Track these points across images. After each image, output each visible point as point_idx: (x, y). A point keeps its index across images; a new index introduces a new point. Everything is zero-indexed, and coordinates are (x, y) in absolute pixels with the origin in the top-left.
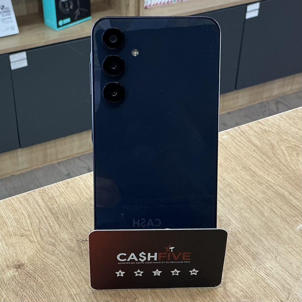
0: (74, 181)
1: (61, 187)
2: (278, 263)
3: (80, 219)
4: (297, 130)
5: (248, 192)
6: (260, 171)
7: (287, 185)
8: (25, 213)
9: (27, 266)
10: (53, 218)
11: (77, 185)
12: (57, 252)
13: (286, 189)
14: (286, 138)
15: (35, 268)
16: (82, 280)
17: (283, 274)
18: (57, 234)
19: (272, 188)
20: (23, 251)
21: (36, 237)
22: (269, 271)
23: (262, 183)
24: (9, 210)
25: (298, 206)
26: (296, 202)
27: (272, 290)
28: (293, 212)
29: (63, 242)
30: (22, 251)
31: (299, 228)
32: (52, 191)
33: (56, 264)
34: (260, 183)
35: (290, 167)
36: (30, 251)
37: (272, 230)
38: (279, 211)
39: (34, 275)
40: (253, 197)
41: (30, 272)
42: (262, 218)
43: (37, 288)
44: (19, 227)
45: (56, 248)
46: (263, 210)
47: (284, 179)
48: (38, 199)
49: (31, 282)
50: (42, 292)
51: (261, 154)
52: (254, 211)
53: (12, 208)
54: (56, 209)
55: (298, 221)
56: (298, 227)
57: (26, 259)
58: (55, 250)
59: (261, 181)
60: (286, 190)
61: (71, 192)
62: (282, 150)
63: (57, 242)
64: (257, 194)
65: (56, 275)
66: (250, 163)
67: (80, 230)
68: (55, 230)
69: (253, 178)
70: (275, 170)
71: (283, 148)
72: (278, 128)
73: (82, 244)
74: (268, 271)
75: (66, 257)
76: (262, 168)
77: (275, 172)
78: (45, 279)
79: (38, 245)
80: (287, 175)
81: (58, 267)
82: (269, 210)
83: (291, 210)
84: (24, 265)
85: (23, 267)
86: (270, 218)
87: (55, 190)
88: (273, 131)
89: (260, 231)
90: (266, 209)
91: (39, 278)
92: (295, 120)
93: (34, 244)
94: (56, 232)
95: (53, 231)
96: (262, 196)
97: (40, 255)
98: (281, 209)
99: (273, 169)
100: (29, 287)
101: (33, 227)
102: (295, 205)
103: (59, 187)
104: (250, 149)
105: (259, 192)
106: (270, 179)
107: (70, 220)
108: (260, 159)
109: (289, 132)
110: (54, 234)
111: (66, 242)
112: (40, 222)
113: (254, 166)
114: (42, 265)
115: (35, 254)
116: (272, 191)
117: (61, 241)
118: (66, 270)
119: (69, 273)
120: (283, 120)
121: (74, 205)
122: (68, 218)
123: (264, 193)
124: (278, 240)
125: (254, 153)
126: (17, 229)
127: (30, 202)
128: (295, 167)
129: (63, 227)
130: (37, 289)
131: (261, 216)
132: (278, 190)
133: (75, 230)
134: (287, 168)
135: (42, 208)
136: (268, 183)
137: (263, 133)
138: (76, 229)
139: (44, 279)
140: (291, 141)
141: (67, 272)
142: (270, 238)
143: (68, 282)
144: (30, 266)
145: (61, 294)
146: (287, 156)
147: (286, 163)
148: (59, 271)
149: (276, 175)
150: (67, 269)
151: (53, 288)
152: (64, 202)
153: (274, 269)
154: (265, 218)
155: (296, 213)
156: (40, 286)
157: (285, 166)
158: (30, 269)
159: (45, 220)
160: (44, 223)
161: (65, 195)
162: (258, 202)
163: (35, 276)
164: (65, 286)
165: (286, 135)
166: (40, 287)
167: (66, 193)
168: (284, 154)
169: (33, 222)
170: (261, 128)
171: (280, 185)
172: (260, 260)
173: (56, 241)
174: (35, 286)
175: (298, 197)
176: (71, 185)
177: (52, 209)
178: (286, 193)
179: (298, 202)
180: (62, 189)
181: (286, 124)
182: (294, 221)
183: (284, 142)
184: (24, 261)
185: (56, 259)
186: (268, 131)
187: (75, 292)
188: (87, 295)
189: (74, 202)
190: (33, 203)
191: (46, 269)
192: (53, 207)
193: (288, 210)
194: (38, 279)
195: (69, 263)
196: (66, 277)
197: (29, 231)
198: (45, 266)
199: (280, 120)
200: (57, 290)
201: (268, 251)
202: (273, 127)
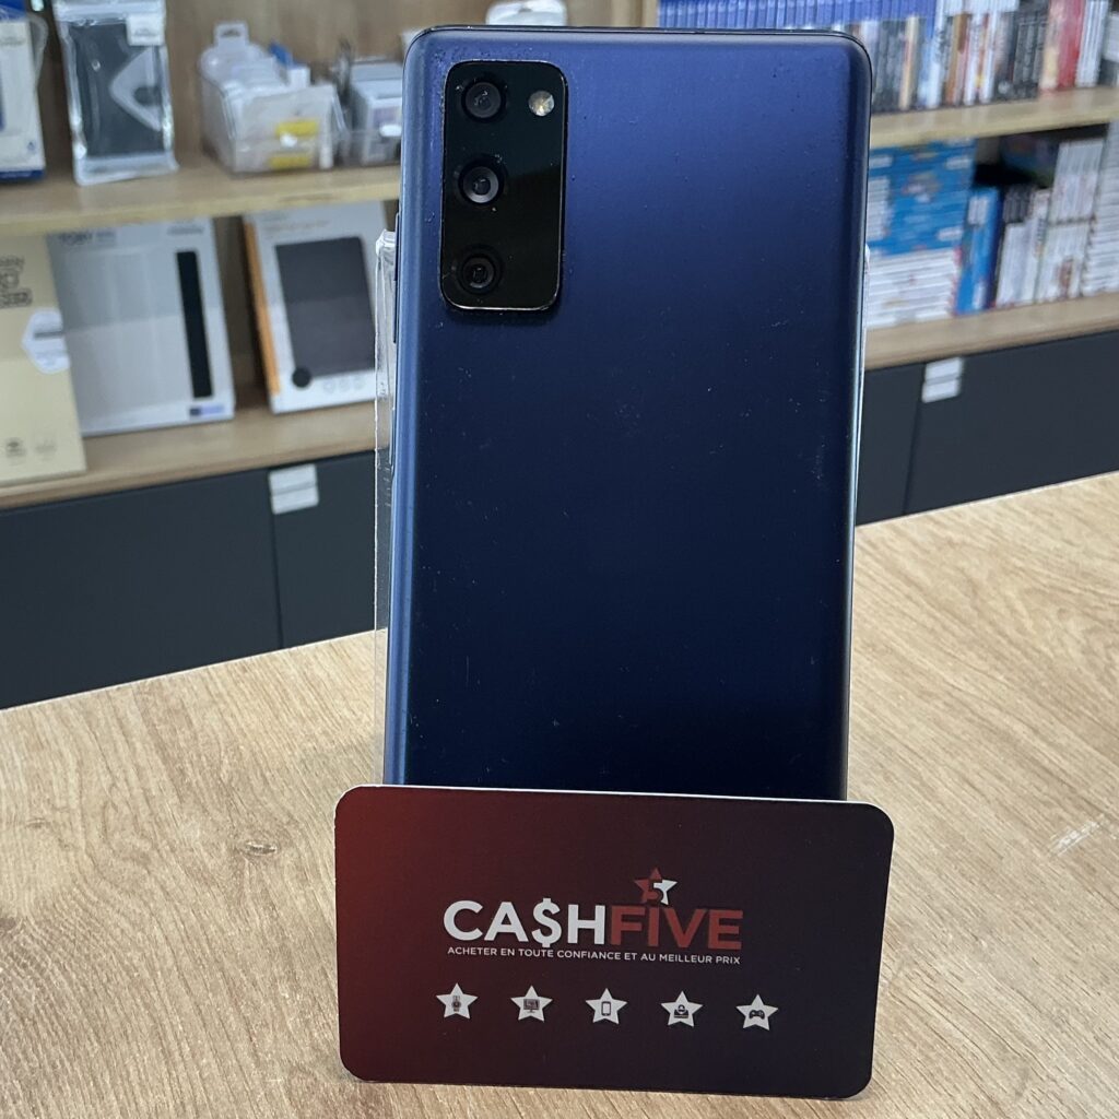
0: (266, 664)
1: (218, 680)
2: (982, 961)
3: (260, 778)
4: (1059, 545)
5: (878, 720)
6: (924, 657)
7: (1024, 702)
8: (70, 755)
9: (23, 926)
10: (165, 774)
11: (274, 676)
12: (149, 884)
13: (1018, 716)
14: (1020, 564)
15: (51, 936)
16: (218, 985)
17: (1001, 1002)
18: (166, 825)
19: (967, 711)
20: (25, 877)
21: (86, 833)
22: (947, 989)
23: (930, 694)
24: (17, 745)
25: (1061, 769)
26: (1056, 758)
27: (959, 1059)
28: (1045, 788)
29: (182, 851)
30: (21, 876)
31: (1067, 842)
32: (185, 690)
33: (133, 924)
34: (924, 694)
35: (1034, 648)
36: (51, 878)
37: (964, 844)
38: (992, 785)
39: (43, 959)
40: (897, 735)
41: (28, 948)
42: (927, 803)
43: (39, 1007)
44: (34, 795)
45: (149, 872)
46: (933, 778)
47: (1010, 685)
48: (128, 712)
49: (21, 985)
50: (55, 1021)
51: (933, 606)
52: (897, 779)
53: (27, 735)
54: (182, 744)
55: (1061, 818)
56: (1064, 841)
57: (30, 905)
58: (145, 879)
59: (929, 687)
60: (1019, 720)
61: (249, 697)
62: (1006, 598)
63: (158, 851)
64: (911, 726)
65: (122, 963)
66: (890, 632)
67: (251, 816)
68: (163, 810)
69: (899, 679)
70: (980, 657)
71: (1011, 594)
72: (993, 536)
73: (247, 861)
74: (944, 989)
75: (178, 904)
76: (933, 649)
77: (980, 662)
78: (77, 975)
79: (85, 857)
80: (1024, 672)
81: (139, 934)
82: (956, 780)
83: (1038, 782)
84: (15, 924)
85: (10, 932)
86: (957, 803)
87: (195, 688)
88: (976, 544)
89: (916, 845)
90: (944, 775)
91: (56, 970)
92: (1052, 515)
93: (71, 854)
94: (163, 819)
95: (151, 815)
96: (932, 734)
97: (84, 894)
98: (1000, 778)
99: (971, 654)
100: (12, 1001)
101: (84, 799)
102: (1051, 767)
103: (211, 678)
104: (893, 594)
105: (919, 720)
106: (962, 684)
107: (225, 780)
108: (930, 623)
109: (1033, 549)
110: (156, 827)
111: (190, 854)
112: (114, 785)
113: (904, 643)
114: (81, 925)
115: (64, 889)
116: (966, 719)
117: (173, 850)
118: (167, 948)
119: (175, 957)
120: (1012, 514)
121: (249, 735)
122: (218, 775)
123: (938, 723)
124: (984, 880)
125: (909, 603)
126: (27, 804)
127: (98, 720)
128: (1052, 649)
129: (192, 804)
130: (37, 1011)
131: (925, 796)
132: (991, 719)
133: (233, 814)
134: (1026, 654)
135: (134, 739)
136: (954, 694)
137: (940, 549)
138: (238, 811)
139: (74, 976)
140: (1038, 573)
141: (169, 954)
142: (955, 872)
143: (163, 990)
144: (34, 930)
145: (125, 1032)
146: (1023, 617)
147: (1020, 636)
148: (140, 949)
149: (985, 673)
150: (169, 944)
151: (101, 1010)
152: (217, 726)
153: (968, 983)
154: (939, 806)
155: (1054, 793)
156: (52, 999)
157: (1017, 646)
158: (33, 938)
159: (133, 778)
160: (126, 788)
161: (225, 703)
162: (915, 753)
163: (43, 965)
164: (147, 1006)
165: (1022, 556)
166: (51, 1006)
167: (232, 697)
168: (1013, 611)
169: (91, 782)
170: (934, 535)
171: (999, 702)
172: (911, 945)
173: (155, 847)
174: (34, 998)
175: (1063, 741)
176: (255, 674)
177: (170, 745)
178: (1019, 728)
179: (1064, 757)
180: (219, 685)
181: (1022, 527)
182: (1047, 819)
183: (1013, 576)
184: (19, 909)
185: (140, 907)
186: (957, 544)
187: (181, 1028)
188: (224, 1042)
189: (253, 727)
190: (107, 723)
191: (92, 940)
192: (173, 739)
193: (1026, 783)
194: (54, 974)
195: (183, 923)
196: (159, 973)
197: (68, 812)
198: (90, 932)
199: (999, 514)
200: (112, 1016)
201: (945, 918)
202: (974, 534)
